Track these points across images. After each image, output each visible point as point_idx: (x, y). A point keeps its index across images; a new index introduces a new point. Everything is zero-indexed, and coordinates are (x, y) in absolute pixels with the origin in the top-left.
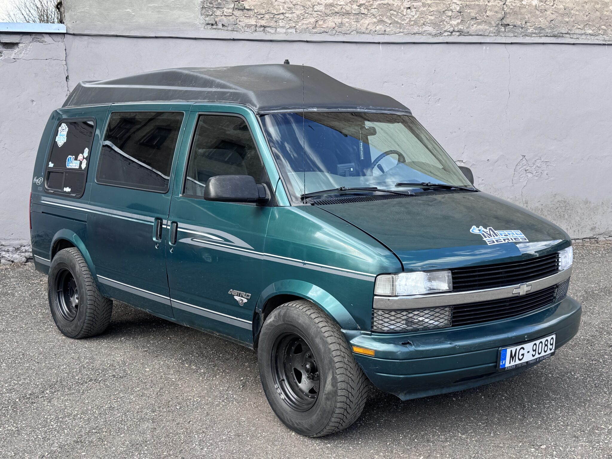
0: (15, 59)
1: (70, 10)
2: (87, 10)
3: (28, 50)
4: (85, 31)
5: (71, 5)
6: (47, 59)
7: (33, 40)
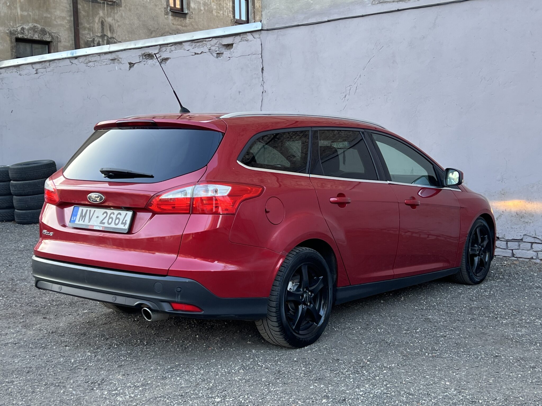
0: (229, 57)
1: (266, 9)
2: (278, 6)
3: (238, 48)
4: (276, 25)
5: (266, 4)
6: (249, 55)
7: (241, 39)
